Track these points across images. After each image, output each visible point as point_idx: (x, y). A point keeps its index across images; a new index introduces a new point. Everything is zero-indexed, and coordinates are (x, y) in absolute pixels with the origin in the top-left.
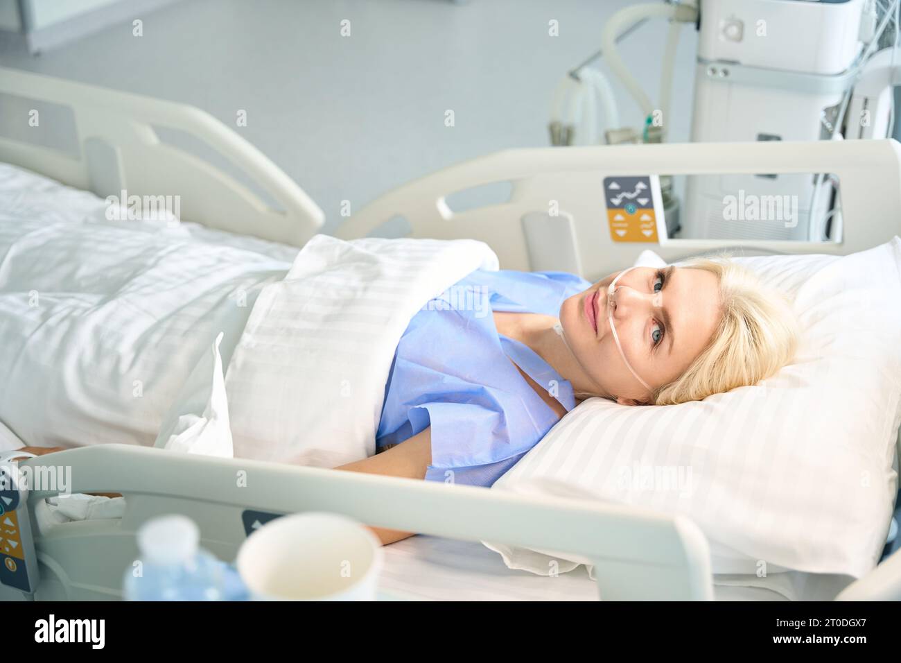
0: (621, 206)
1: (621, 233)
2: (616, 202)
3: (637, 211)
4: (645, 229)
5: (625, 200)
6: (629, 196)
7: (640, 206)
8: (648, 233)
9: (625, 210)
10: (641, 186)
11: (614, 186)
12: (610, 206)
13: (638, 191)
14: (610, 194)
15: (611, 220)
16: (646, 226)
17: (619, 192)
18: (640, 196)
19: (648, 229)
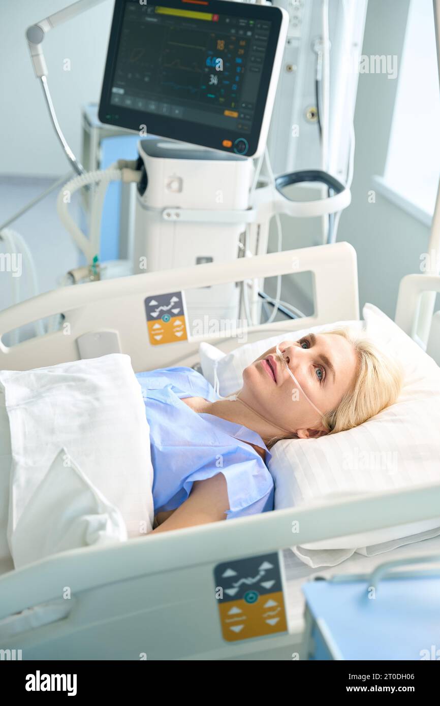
0: (159, 317)
1: (158, 338)
2: (155, 315)
3: (172, 319)
4: (177, 331)
5: (162, 312)
6: (165, 308)
7: (173, 315)
8: (179, 334)
9: (162, 320)
10: (175, 299)
11: (153, 303)
12: (150, 318)
13: (172, 304)
14: (149, 309)
15: (150, 329)
16: (178, 329)
17: (157, 307)
18: (174, 307)
19: (179, 331)
